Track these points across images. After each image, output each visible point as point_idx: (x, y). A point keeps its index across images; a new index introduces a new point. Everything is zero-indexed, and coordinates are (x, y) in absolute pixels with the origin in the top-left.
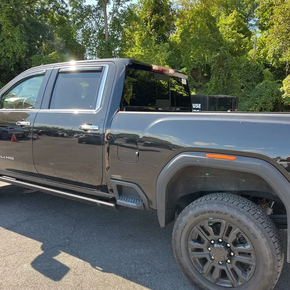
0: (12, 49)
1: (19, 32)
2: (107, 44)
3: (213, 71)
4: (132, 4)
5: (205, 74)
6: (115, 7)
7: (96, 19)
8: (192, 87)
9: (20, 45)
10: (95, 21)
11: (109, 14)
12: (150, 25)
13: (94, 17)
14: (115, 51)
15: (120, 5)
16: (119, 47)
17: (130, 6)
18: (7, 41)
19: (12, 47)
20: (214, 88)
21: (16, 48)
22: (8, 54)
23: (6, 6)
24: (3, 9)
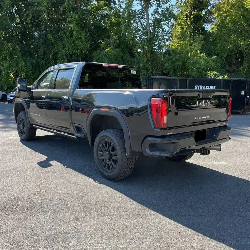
0: (80, 47)
1: (85, 35)
2: (149, 39)
3: (246, 56)
4: (170, 5)
5: (239, 60)
6: (156, 9)
7: (141, 20)
8: (226, 71)
9: (85, 44)
10: (140, 22)
11: (151, 15)
12: (190, 20)
13: (139, 19)
14: (155, 44)
15: (160, 7)
16: (158, 41)
17: (169, 7)
18: (77, 42)
19: (80, 46)
20: (247, 71)
21: (82, 47)
22: (77, 51)
23: (76, 16)
24: (74, 18)
